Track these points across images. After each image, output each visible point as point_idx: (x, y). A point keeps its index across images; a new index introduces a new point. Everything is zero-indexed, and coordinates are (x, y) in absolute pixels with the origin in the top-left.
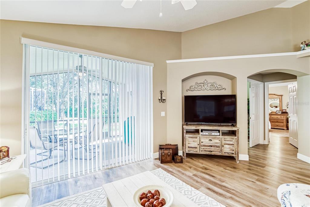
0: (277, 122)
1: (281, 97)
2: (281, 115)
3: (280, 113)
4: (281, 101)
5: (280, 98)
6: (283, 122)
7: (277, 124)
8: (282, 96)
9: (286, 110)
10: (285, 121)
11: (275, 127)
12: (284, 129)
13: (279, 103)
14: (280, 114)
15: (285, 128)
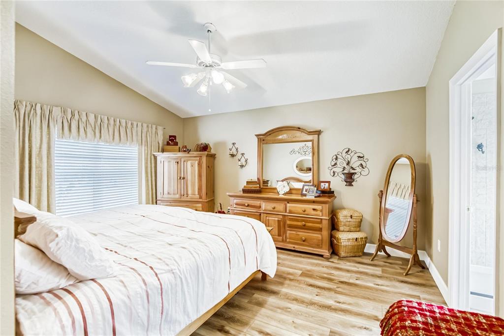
0: (304, 227)
1: (317, 136)
2: (314, 202)
3: (311, 197)
4: (316, 152)
5: (312, 141)
6: (320, 230)
7: (303, 234)
8: (319, 133)
9: (329, 182)
10: (326, 224)
11: (298, 248)
12: (322, 256)
13: (311, 158)
14: (313, 198)
15: (326, 253)
